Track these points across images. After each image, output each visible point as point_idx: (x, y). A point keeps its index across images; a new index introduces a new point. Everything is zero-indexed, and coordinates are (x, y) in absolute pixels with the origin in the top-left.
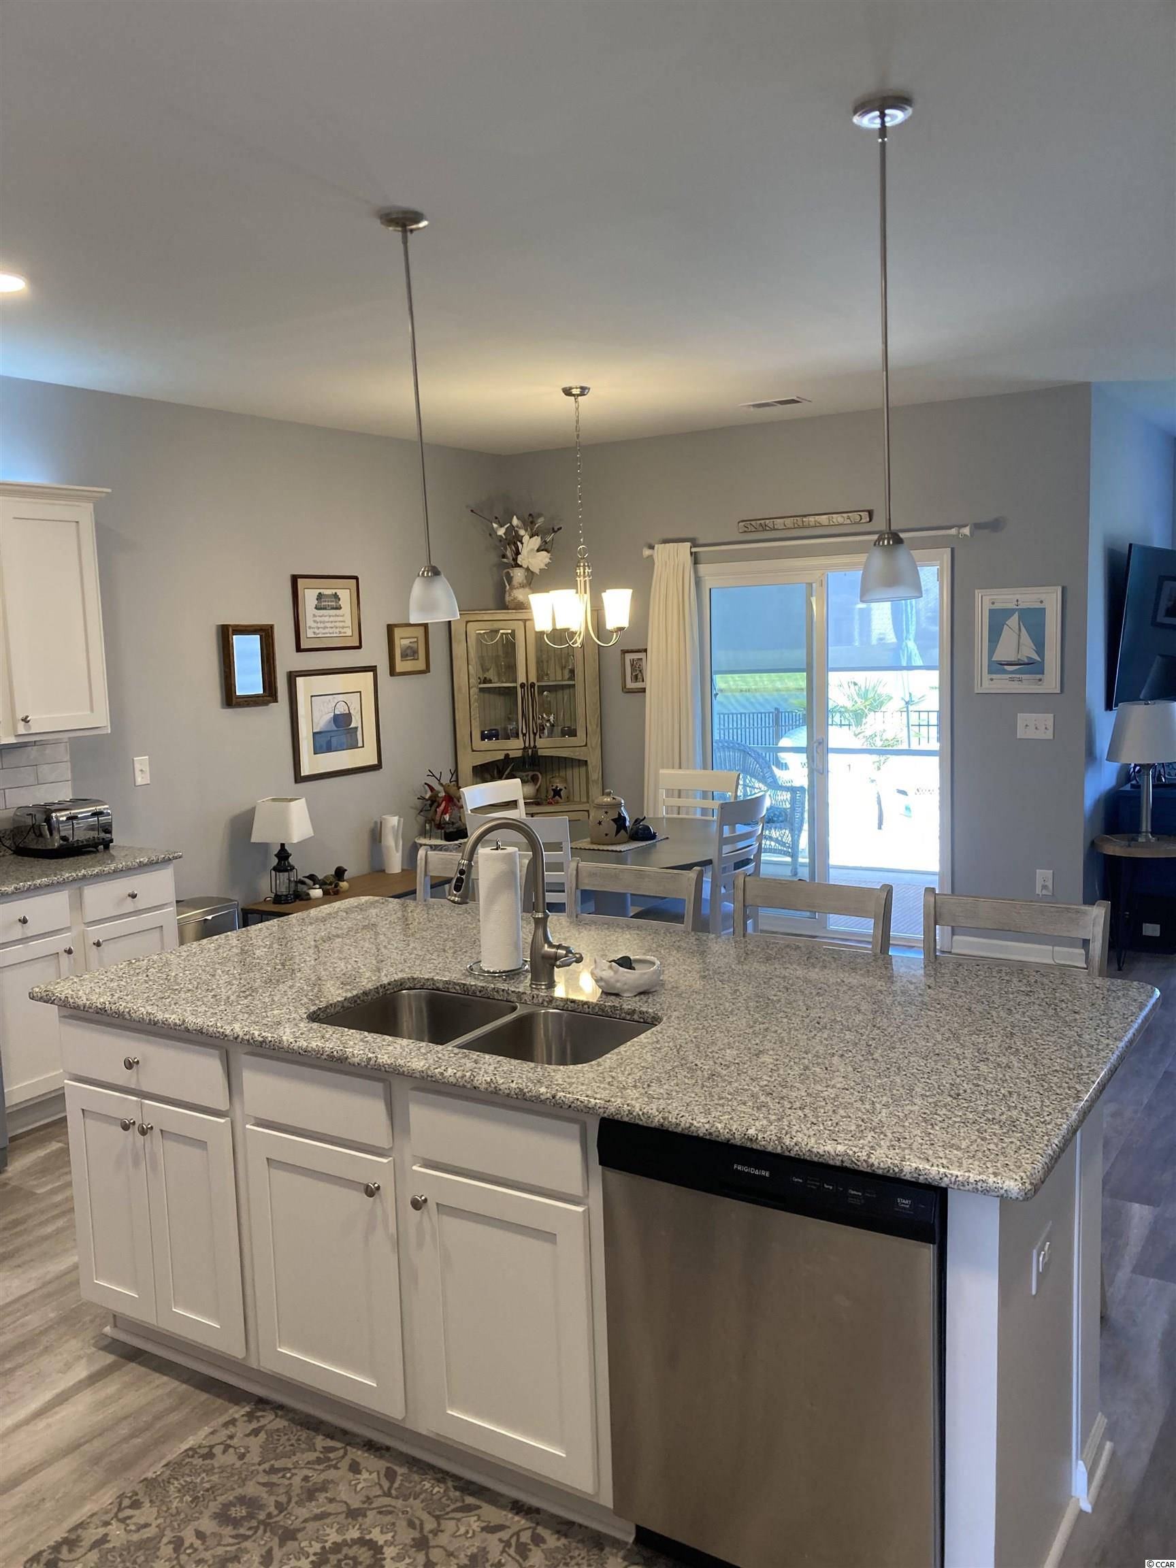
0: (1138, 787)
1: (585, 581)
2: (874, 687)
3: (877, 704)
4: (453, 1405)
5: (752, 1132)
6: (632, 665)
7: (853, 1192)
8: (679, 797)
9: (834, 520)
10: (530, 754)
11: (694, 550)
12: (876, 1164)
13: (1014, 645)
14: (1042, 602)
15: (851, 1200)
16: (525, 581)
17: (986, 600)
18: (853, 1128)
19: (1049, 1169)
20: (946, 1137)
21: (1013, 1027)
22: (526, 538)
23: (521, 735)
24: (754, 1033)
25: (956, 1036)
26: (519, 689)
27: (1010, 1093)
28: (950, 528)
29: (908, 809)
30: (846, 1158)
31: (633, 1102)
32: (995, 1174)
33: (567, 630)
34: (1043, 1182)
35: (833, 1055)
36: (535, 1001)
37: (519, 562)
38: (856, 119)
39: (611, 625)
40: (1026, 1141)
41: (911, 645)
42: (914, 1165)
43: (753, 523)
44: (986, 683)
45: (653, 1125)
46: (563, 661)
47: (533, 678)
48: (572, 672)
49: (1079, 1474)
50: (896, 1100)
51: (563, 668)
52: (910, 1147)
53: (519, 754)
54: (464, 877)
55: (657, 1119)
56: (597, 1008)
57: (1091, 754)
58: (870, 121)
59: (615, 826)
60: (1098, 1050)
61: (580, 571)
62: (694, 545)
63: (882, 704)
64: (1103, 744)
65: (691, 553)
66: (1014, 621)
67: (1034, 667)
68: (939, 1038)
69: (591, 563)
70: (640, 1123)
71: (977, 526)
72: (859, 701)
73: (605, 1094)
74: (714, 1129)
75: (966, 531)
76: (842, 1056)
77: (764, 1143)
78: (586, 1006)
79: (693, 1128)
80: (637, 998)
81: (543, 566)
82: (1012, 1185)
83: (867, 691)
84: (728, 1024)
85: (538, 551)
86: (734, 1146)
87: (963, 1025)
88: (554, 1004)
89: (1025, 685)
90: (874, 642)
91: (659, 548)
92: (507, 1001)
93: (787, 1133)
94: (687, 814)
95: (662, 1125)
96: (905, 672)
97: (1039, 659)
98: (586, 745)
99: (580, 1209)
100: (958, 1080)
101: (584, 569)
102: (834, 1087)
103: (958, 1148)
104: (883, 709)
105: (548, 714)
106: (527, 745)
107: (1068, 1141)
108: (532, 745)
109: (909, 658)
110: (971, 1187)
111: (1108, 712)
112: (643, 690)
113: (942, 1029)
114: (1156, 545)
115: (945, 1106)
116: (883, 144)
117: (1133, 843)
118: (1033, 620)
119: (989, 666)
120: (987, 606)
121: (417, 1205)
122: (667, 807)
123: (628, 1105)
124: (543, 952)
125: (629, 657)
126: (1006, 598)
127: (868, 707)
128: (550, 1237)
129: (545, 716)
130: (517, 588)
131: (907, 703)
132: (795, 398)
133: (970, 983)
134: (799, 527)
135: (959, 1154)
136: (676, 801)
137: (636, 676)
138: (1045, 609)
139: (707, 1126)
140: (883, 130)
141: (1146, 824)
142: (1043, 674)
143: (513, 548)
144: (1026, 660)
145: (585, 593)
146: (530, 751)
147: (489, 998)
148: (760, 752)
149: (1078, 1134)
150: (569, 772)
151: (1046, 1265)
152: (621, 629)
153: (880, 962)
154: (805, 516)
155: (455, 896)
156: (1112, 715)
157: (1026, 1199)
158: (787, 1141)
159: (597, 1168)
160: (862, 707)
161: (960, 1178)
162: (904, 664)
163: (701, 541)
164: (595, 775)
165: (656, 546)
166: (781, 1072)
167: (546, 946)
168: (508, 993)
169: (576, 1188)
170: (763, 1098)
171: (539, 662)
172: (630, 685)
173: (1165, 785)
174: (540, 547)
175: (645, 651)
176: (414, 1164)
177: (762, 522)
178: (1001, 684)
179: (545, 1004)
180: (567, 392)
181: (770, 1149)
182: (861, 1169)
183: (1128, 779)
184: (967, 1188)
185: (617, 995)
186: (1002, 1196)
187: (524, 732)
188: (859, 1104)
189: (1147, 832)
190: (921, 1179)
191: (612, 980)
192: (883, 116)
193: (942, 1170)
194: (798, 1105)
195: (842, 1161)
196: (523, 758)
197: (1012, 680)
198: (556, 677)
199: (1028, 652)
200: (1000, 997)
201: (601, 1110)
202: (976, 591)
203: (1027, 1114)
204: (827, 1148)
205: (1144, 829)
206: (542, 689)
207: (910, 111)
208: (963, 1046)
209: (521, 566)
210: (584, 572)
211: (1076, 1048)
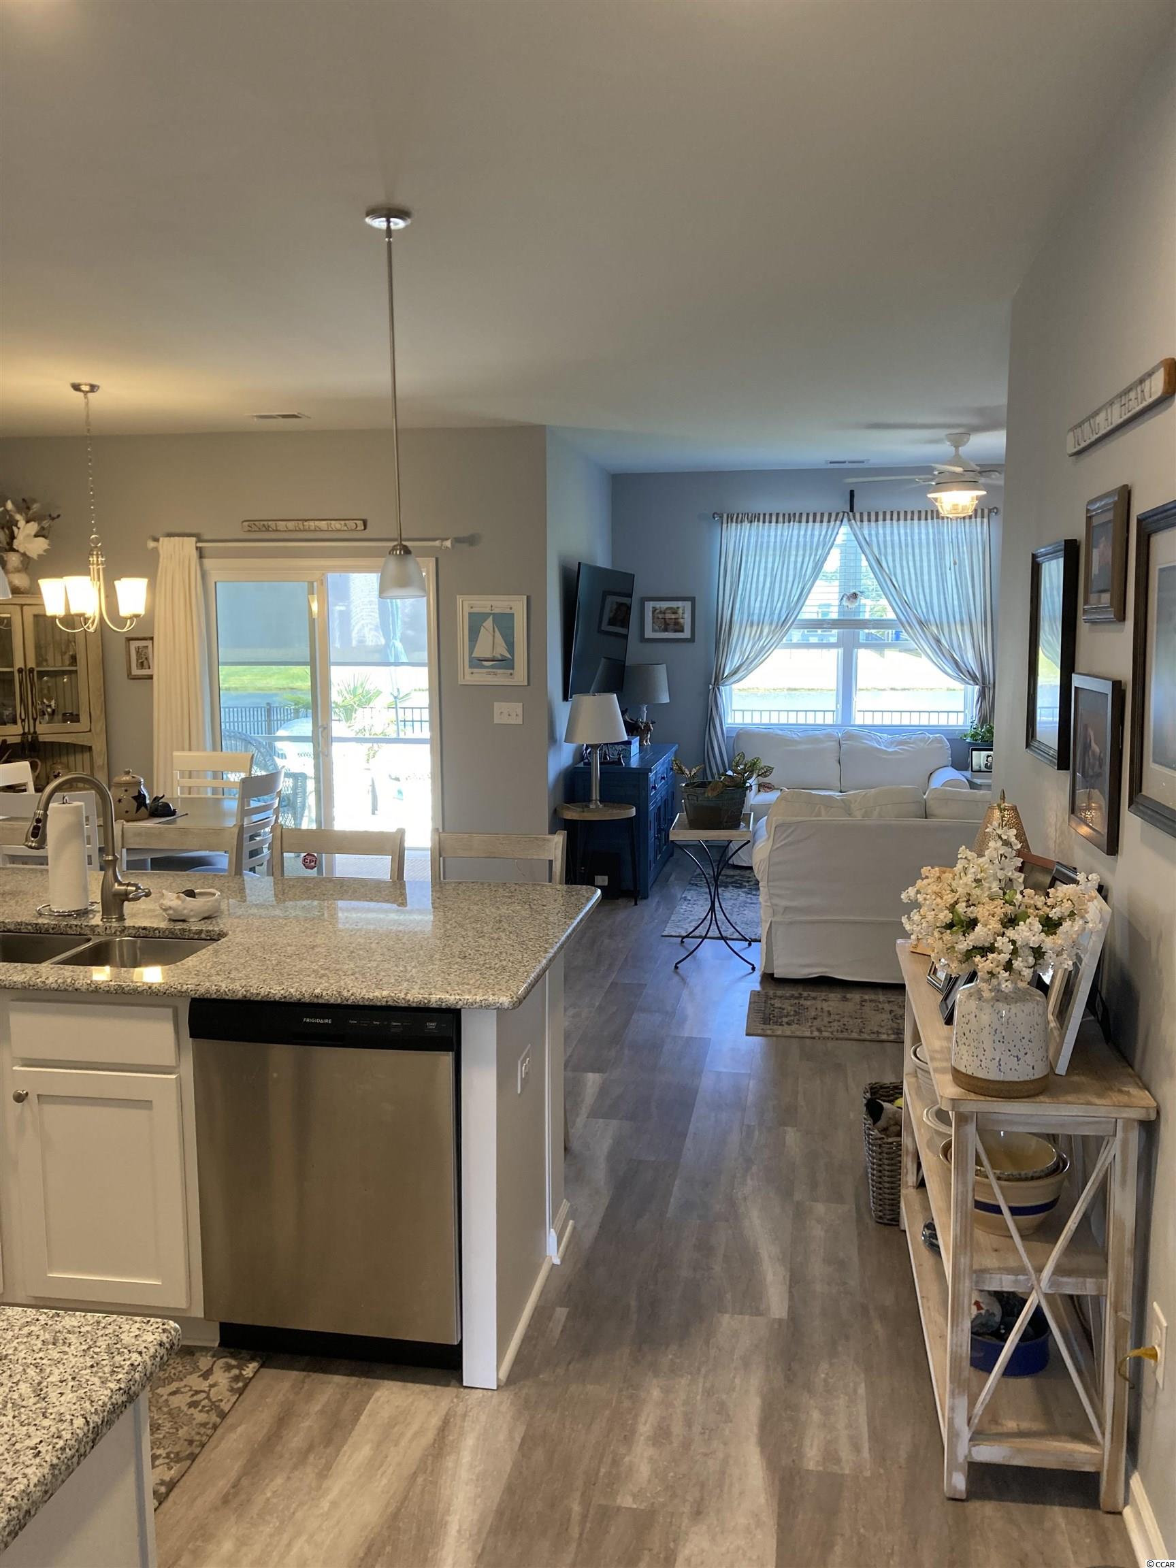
0: (589, 764)
1: (98, 570)
2: (362, 684)
3: (365, 700)
4: (51, 1267)
5: (318, 991)
6: (138, 652)
7: (395, 1024)
8: (190, 778)
9: (332, 526)
10: (30, 740)
11: (200, 545)
12: (411, 999)
13: (490, 643)
14: (511, 608)
15: (393, 1030)
16: (20, 566)
17: (466, 604)
18: (393, 981)
19: (528, 991)
20: (459, 980)
21: (501, 917)
22: (22, 523)
23: (19, 721)
24: (306, 936)
25: (462, 926)
26: (16, 674)
27: (501, 953)
28: (434, 540)
29: (400, 792)
30: (389, 999)
31: (220, 984)
32: (493, 995)
33: (82, 615)
34: (524, 998)
35: (371, 943)
36: (108, 932)
37: (15, 547)
38: (368, 220)
39: (125, 611)
40: (513, 976)
41: (399, 645)
42: (438, 996)
43: (256, 523)
44: (468, 677)
45: (237, 998)
46: (63, 647)
47: (31, 664)
48: (74, 659)
49: (551, 1236)
50: (422, 964)
51: (63, 654)
52: (435, 987)
53: (18, 740)
54: (40, 825)
55: (240, 992)
56: (167, 932)
57: (552, 739)
58: (380, 223)
59: (136, 804)
60: (559, 925)
61: (93, 559)
62: (199, 540)
63: (369, 701)
64: (561, 729)
65: (197, 548)
66: (489, 623)
67: (506, 663)
68: (449, 927)
69: (103, 552)
70: (227, 998)
71: (457, 540)
72: (348, 696)
73: (195, 981)
74: (287, 993)
75: (448, 543)
76: (378, 943)
77: (327, 998)
78: (157, 932)
79: (271, 995)
80: (202, 922)
81: (41, 552)
82: (505, 1000)
83: (355, 688)
84: (284, 932)
85: (36, 536)
86: (305, 1004)
87: (465, 918)
88: (126, 933)
89: (500, 678)
90: (354, 643)
91: (164, 541)
92: (80, 934)
93: (344, 989)
94: (198, 793)
95: (245, 996)
96: (392, 668)
97: (510, 657)
98: (90, 731)
99: (174, 1077)
100: (464, 949)
101: (98, 558)
102: (375, 960)
103: (468, 984)
104: (371, 705)
105: (50, 699)
106: (26, 730)
107: (540, 977)
108: (32, 730)
109: (397, 656)
110: (477, 1005)
111: (565, 702)
112: (151, 677)
113: (450, 922)
114: (598, 565)
115: (457, 963)
116: (389, 243)
117: (585, 809)
118: (504, 622)
119: (470, 661)
120: (467, 610)
121: (20, 1098)
122: (182, 788)
123: (216, 986)
124: (113, 890)
125: (134, 645)
126: (483, 603)
127: (357, 703)
128: (146, 1104)
129: (45, 701)
130: (12, 572)
131: (395, 698)
132: (296, 413)
133: (468, 893)
134: (300, 531)
135: (469, 987)
136: (187, 782)
137: (142, 663)
138: (513, 614)
139: (282, 992)
140: (389, 231)
141: (595, 794)
142: (513, 669)
143: (7, 532)
144: (500, 658)
145: (99, 580)
146: (30, 736)
147: (62, 934)
148: (261, 740)
149: (547, 972)
150: (72, 758)
151: (527, 1074)
152: (137, 616)
153: (398, 886)
154: (306, 520)
155: (32, 842)
156: (568, 705)
157: (514, 1008)
158: (345, 994)
159: (188, 1041)
160: (352, 703)
161: (470, 1000)
162: (392, 660)
163: (206, 537)
164: (100, 760)
165: (161, 539)
166: (333, 956)
167: (116, 884)
168: (81, 928)
169: (169, 1059)
170: (322, 972)
171: (38, 647)
172: (136, 671)
173: (609, 763)
174: (37, 532)
175: (152, 639)
176: (13, 1066)
177: (265, 523)
178: (480, 677)
179: (118, 933)
180: (76, 387)
181: (332, 1001)
182: (401, 1005)
183: (582, 758)
184: (475, 1006)
185: (184, 921)
186: (498, 1008)
187: (23, 717)
188: (395, 968)
189: (596, 800)
190: (444, 1005)
191: (180, 908)
192: (388, 222)
193: (458, 997)
194: (350, 973)
195: (387, 1002)
196: (22, 744)
197: (489, 673)
198: (55, 662)
199: (502, 650)
200: (491, 900)
201: (194, 992)
202: (458, 596)
203: (512, 963)
204: (375, 994)
205: (594, 798)
206: (41, 674)
207: (409, 221)
208: (466, 930)
209: (17, 551)
210: (97, 561)
211: (544, 925)
